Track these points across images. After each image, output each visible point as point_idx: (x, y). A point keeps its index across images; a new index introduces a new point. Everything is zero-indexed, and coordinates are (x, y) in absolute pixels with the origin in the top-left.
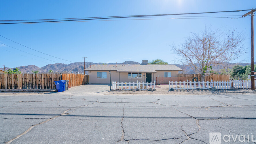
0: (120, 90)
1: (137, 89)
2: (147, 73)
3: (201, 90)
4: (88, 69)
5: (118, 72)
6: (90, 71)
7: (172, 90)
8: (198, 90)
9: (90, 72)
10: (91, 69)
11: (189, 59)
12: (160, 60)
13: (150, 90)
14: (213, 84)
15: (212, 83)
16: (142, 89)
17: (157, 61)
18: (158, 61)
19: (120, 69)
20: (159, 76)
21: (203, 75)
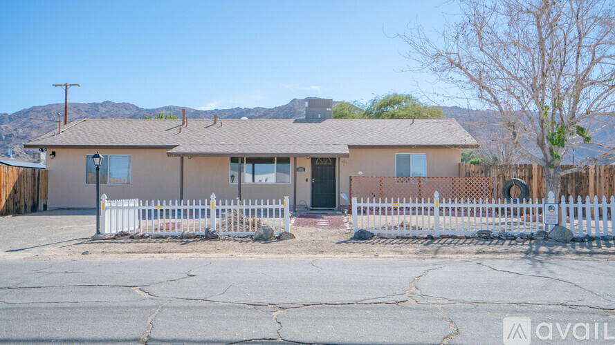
0: (132, 238)
1: (207, 231)
2: (313, 160)
3: (499, 238)
4: (41, 142)
5: (176, 154)
6: (53, 151)
7: (362, 236)
8: (485, 236)
9: (54, 154)
10: (58, 141)
11: (489, 96)
12: (408, 98)
13: (265, 237)
14: (556, 212)
15: (550, 208)
16: (232, 233)
17: (392, 101)
18: (398, 102)
19: (192, 140)
20: (360, 173)
21: (552, 171)
